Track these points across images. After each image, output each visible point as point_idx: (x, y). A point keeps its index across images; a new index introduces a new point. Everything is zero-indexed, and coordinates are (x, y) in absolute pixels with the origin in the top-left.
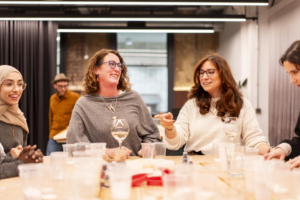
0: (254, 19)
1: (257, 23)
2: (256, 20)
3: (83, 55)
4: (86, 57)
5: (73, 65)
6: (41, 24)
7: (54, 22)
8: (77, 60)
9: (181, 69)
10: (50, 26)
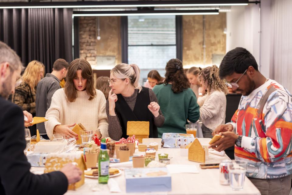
0: (256, 3)
1: (260, 6)
2: (258, 4)
3: (95, 36)
4: (99, 38)
5: (87, 45)
6: (56, 11)
7: (68, 9)
8: (90, 41)
9: (189, 49)
10: (65, 12)
